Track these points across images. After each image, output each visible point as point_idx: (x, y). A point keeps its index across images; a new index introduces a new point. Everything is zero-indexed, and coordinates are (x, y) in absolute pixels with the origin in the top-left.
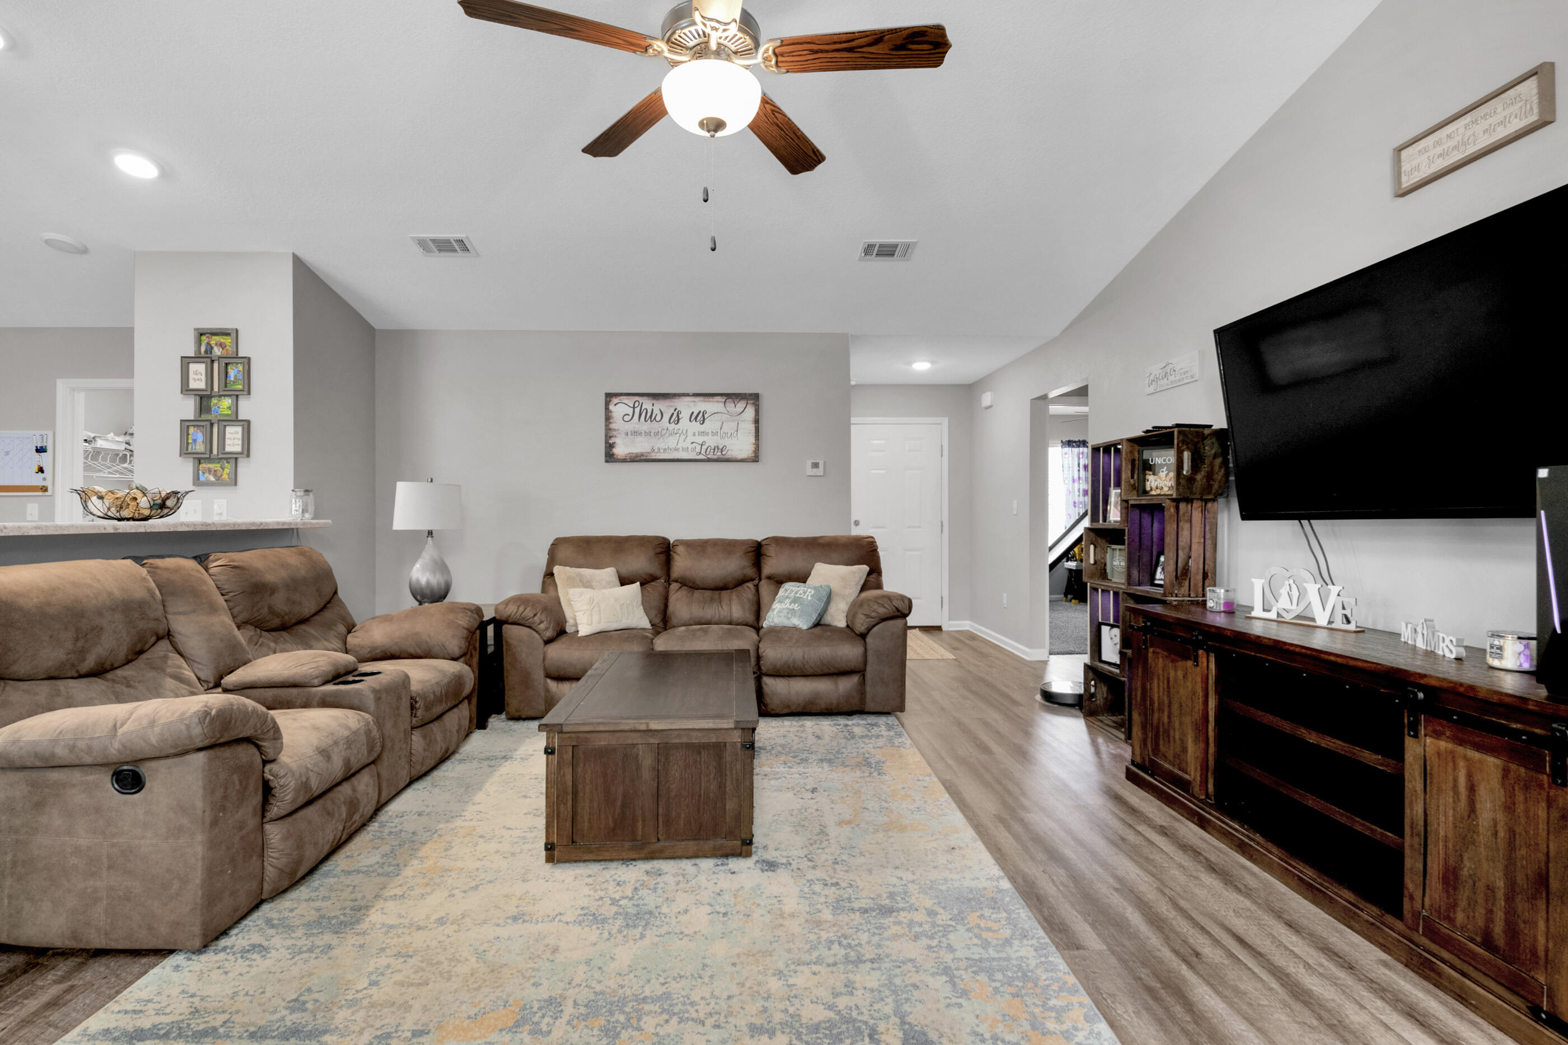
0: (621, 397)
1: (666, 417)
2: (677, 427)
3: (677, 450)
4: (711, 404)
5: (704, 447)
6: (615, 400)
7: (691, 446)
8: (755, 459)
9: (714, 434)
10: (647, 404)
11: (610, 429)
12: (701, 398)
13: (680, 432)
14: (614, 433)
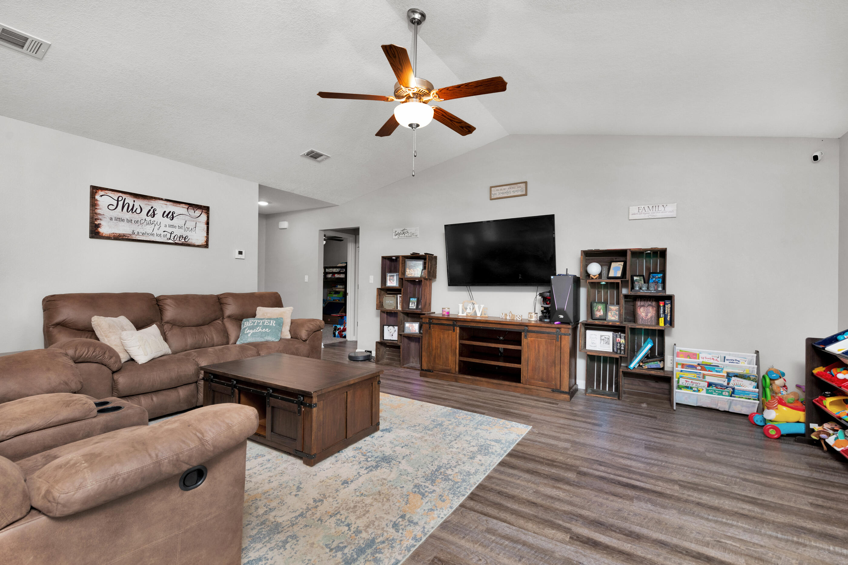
0: (107, 191)
1: (145, 212)
2: (153, 219)
3: (153, 235)
4: (179, 208)
5: (173, 235)
6: (101, 193)
7: (163, 234)
8: (206, 246)
9: (180, 227)
10: (130, 200)
11: (96, 213)
12: (171, 203)
13: (155, 223)
14: (100, 217)
